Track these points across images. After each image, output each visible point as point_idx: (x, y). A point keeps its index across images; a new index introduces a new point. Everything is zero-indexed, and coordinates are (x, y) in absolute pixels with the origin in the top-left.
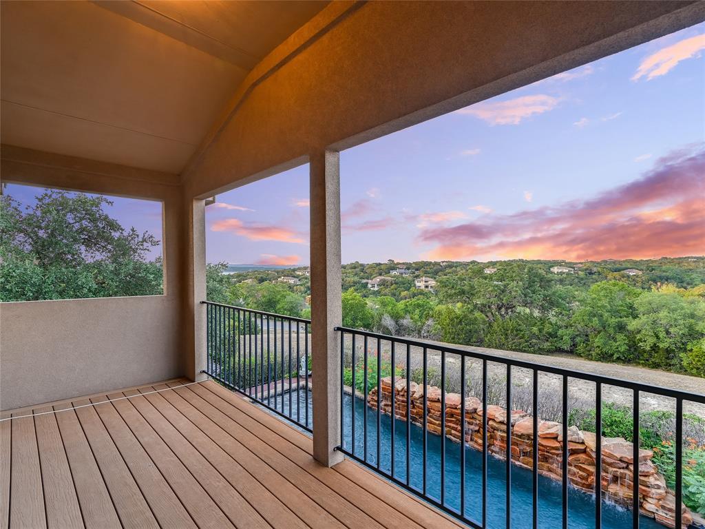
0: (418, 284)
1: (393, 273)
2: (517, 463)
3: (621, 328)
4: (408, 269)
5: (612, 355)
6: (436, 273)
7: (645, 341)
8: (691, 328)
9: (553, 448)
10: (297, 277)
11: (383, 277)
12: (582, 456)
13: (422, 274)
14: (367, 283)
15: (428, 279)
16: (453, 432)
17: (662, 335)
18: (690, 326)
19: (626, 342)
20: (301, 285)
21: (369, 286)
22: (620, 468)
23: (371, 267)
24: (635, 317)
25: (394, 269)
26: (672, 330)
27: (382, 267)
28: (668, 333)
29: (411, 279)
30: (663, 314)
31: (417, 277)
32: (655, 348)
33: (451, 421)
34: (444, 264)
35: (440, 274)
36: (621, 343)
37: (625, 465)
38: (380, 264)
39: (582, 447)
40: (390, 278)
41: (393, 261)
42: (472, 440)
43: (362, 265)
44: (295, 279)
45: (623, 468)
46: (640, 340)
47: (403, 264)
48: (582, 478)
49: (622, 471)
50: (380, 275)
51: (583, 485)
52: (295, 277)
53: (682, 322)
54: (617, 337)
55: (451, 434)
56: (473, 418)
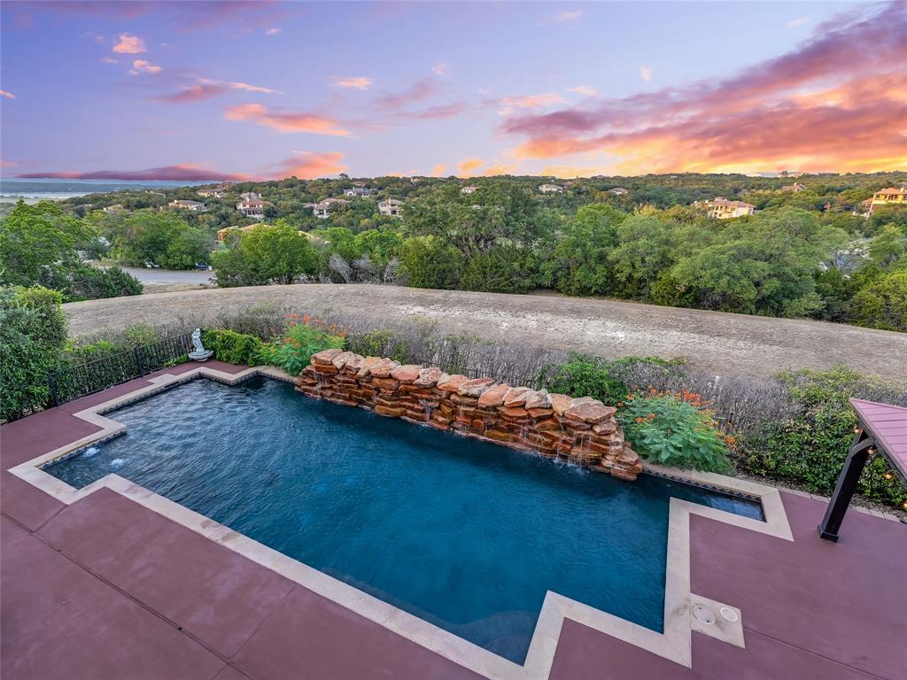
0: (382, 209)
1: (349, 193)
2: (482, 438)
3: (602, 258)
4: (369, 187)
5: (591, 288)
6: (405, 193)
7: (622, 272)
8: (664, 255)
9: (520, 418)
10: (201, 200)
11: (333, 200)
12: (549, 422)
13: (387, 194)
14: (312, 209)
15: (395, 201)
16: (409, 412)
17: (638, 264)
18: (664, 253)
19: (605, 273)
20: (210, 213)
21: (316, 212)
22: (584, 430)
23: (316, 184)
24: (616, 245)
25: (349, 187)
26: (647, 259)
27: (332, 184)
28: (643, 261)
29: (372, 201)
30: (642, 241)
31: (381, 198)
32: (630, 278)
33: (406, 400)
34: (416, 180)
35: (410, 194)
36: (599, 276)
37: (589, 426)
38: (328, 181)
39: (548, 413)
40: (344, 201)
41: (347, 176)
42: (431, 418)
43: (302, 182)
44: (199, 204)
45: (588, 430)
46: (618, 271)
47: (362, 180)
48: (546, 444)
49: (586, 433)
50: (330, 196)
51: (547, 451)
52: (196, 200)
53: (657, 249)
54: (597, 268)
55: (406, 415)
56: (432, 393)
